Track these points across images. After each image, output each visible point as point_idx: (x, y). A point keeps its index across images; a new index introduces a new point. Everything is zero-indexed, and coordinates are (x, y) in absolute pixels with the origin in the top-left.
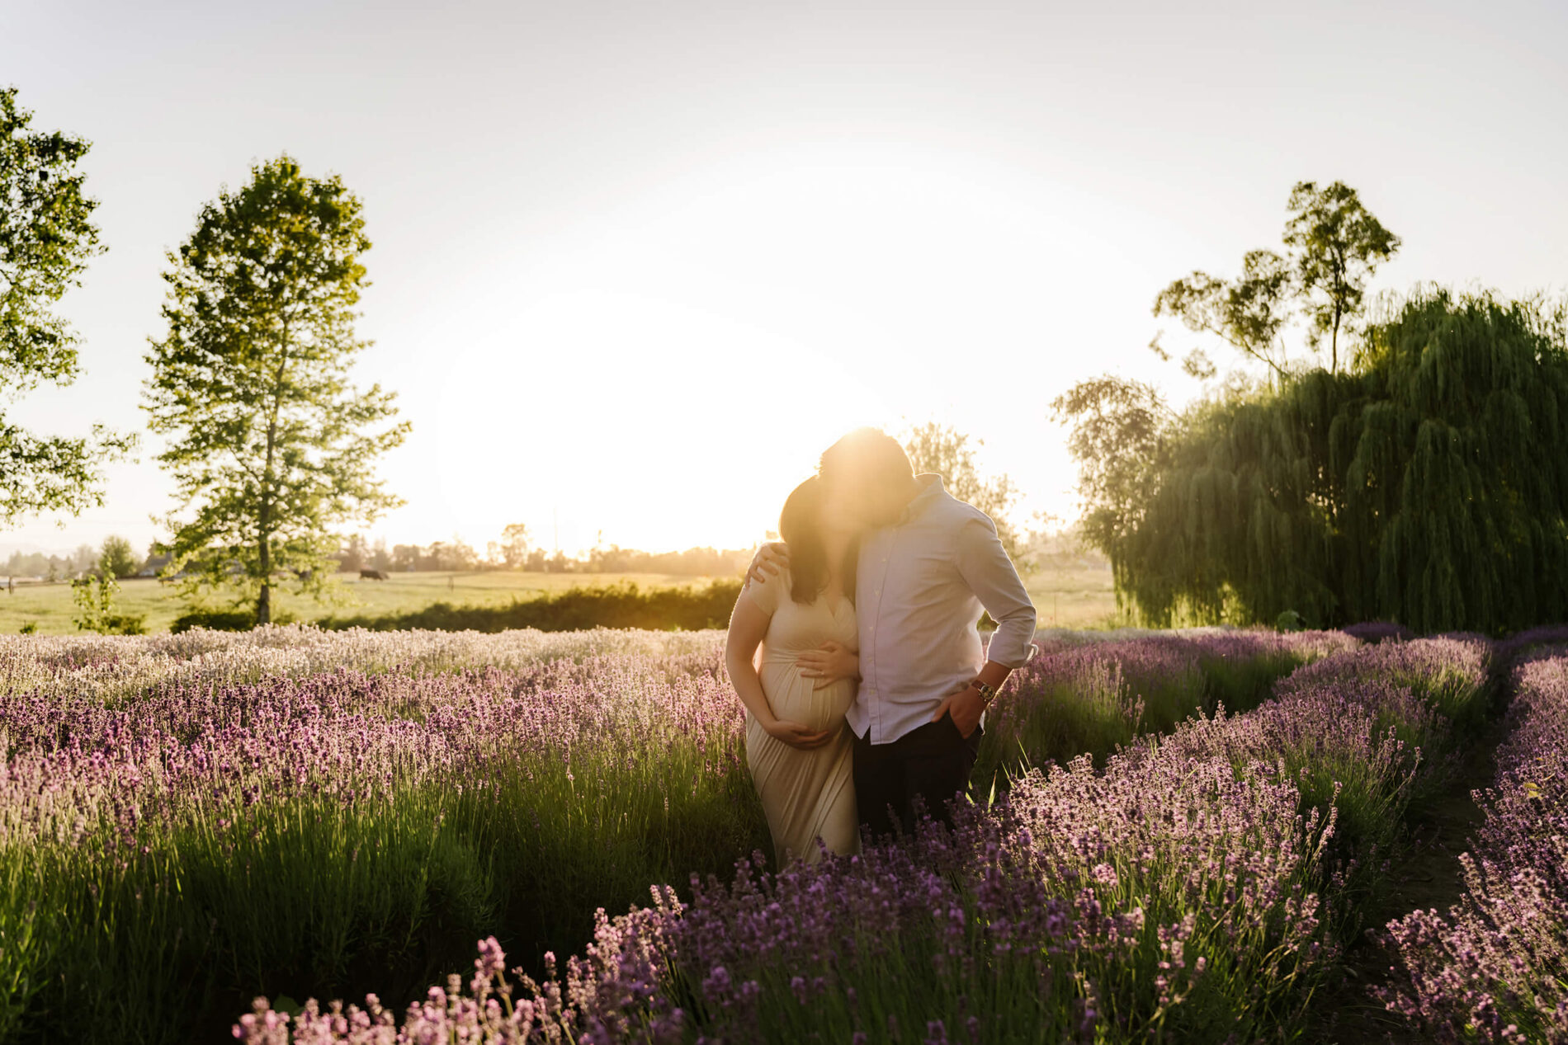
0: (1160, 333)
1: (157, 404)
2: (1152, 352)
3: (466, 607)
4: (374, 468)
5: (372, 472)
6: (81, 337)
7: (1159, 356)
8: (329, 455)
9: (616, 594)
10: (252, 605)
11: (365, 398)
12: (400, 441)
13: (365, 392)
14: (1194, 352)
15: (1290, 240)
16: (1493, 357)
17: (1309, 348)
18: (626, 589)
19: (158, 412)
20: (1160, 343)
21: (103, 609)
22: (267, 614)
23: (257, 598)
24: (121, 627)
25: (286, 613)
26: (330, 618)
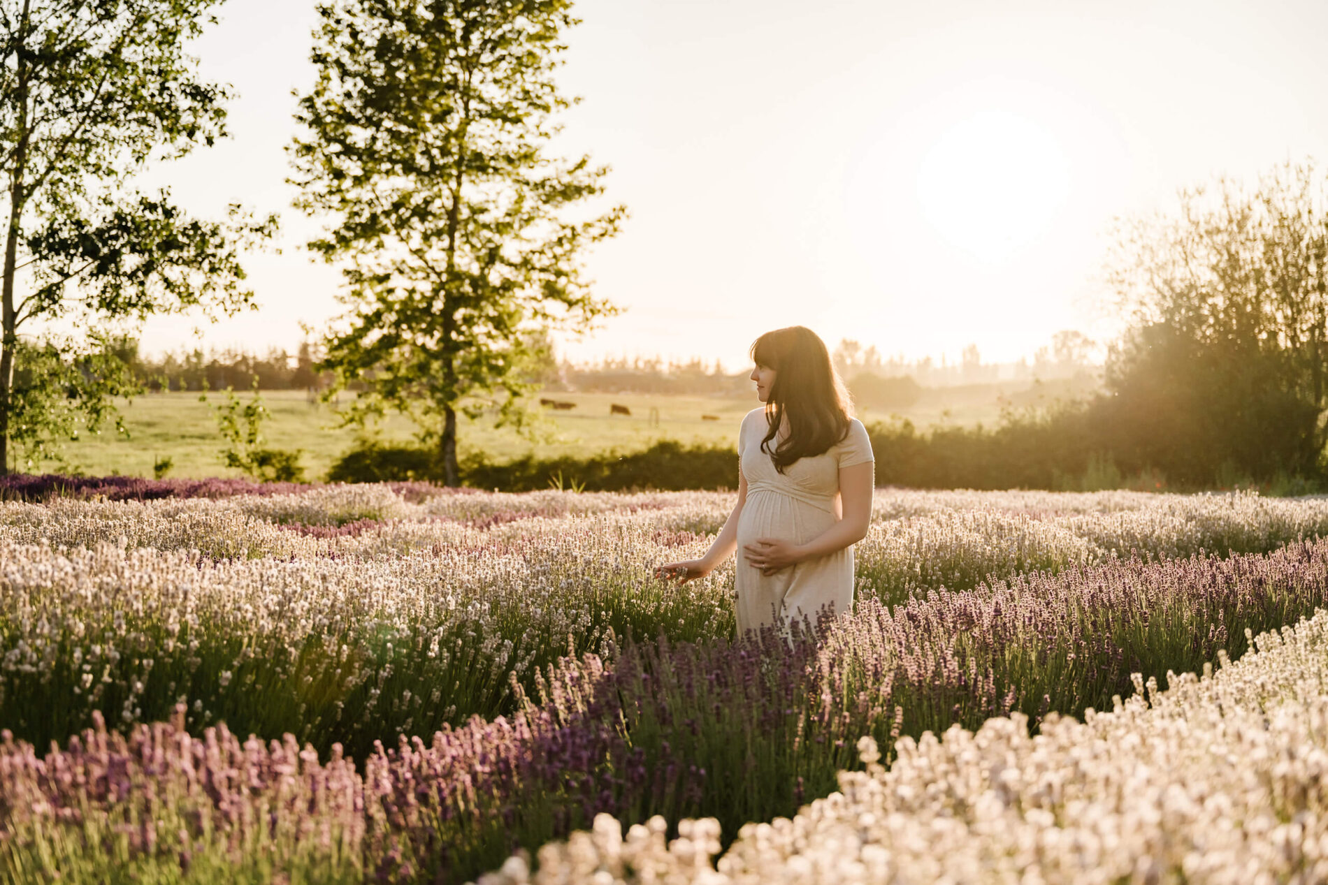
1: (309, 177)
3: (699, 448)
4: (583, 265)
5: (580, 269)
6: (234, 91)
8: (526, 248)
9: (885, 432)
10: (436, 440)
11: (570, 172)
12: (615, 230)
13: (571, 166)
18: (899, 425)
19: (309, 188)
21: (251, 441)
22: (453, 452)
23: (441, 432)
24: (273, 465)
25: (475, 451)
26: (529, 458)
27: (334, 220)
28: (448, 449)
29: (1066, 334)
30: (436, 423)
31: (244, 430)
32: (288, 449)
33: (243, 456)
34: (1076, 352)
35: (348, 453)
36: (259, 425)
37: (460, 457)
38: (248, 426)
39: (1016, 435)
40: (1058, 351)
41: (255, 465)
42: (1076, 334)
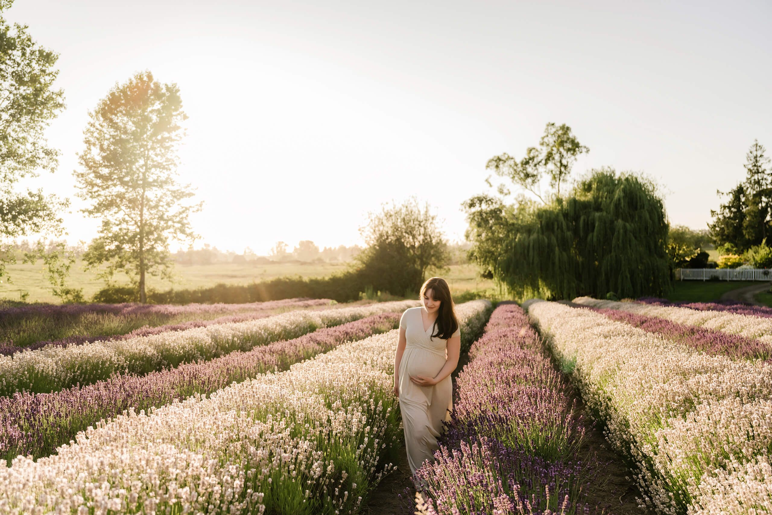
0: (490, 176)
2: (486, 183)
4: (191, 221)
5: (191, 223)
7: (489, 185)
10: (138, 284)
11: (185, 188)
13: (185, 186)
14: (501, 185)
15: (542, 144)
16: (638, 199)
17: (551, 187)
20: (490, 180)
21: (62, 285)
22: (144, 288)
23: (139, 281)
24: (71, 294)
25: (151, 288)
26: (172, 290)
27: (94, 202)
28: (142, 287)
29: (279, 242)
30: (138, 278)
31: (59, 281)
32: (77, 287)
33: (59, 291)
34: (283, 248)
35: (102, 289)
36: (65, 279)
37: (146, 290)
38: (61, 280)
39: (335, 281)
40: (277, 248)
41: (64, 294)
42: (283, 242)
